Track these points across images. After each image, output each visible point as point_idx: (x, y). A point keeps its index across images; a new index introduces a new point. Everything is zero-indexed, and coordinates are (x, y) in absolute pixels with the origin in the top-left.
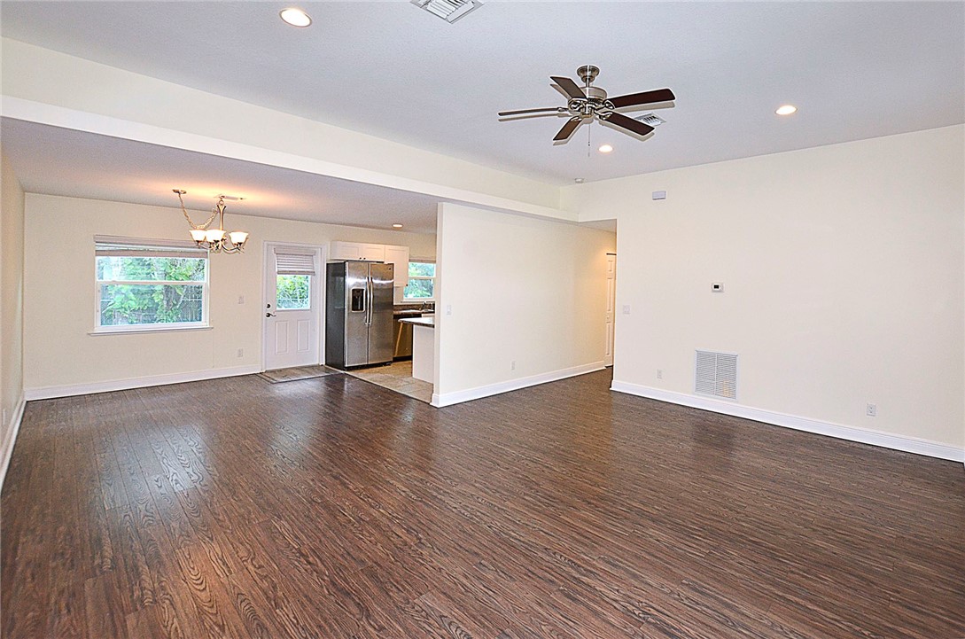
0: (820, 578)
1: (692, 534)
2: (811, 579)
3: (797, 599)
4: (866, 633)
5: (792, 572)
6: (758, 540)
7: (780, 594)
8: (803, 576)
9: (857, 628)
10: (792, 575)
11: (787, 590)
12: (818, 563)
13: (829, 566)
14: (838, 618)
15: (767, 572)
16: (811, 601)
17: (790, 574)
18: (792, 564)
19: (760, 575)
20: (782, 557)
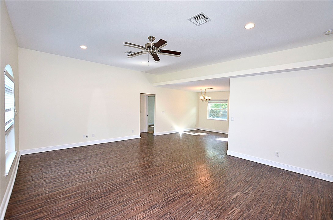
0: (72, 204)
1: (114, 186)
2: (74, 201)
3: (73, 194)
4: (50, 200)
5: (81, 199)
6: (100, 199)
7: (78, 192)
8: (76, 200)
9: (53, 199)
10: (79, 198)
11: (77, 194)
12: (77, 208)
13: (72, 210)
14: (59, 198)
15: (86, 193)
16: (69, 196)
17: (81, 198)
18: (83, 201)
19: (87, 191)
20: (87, 200)
